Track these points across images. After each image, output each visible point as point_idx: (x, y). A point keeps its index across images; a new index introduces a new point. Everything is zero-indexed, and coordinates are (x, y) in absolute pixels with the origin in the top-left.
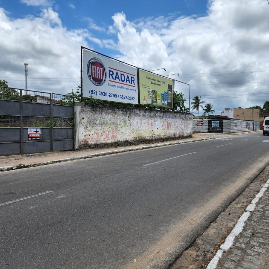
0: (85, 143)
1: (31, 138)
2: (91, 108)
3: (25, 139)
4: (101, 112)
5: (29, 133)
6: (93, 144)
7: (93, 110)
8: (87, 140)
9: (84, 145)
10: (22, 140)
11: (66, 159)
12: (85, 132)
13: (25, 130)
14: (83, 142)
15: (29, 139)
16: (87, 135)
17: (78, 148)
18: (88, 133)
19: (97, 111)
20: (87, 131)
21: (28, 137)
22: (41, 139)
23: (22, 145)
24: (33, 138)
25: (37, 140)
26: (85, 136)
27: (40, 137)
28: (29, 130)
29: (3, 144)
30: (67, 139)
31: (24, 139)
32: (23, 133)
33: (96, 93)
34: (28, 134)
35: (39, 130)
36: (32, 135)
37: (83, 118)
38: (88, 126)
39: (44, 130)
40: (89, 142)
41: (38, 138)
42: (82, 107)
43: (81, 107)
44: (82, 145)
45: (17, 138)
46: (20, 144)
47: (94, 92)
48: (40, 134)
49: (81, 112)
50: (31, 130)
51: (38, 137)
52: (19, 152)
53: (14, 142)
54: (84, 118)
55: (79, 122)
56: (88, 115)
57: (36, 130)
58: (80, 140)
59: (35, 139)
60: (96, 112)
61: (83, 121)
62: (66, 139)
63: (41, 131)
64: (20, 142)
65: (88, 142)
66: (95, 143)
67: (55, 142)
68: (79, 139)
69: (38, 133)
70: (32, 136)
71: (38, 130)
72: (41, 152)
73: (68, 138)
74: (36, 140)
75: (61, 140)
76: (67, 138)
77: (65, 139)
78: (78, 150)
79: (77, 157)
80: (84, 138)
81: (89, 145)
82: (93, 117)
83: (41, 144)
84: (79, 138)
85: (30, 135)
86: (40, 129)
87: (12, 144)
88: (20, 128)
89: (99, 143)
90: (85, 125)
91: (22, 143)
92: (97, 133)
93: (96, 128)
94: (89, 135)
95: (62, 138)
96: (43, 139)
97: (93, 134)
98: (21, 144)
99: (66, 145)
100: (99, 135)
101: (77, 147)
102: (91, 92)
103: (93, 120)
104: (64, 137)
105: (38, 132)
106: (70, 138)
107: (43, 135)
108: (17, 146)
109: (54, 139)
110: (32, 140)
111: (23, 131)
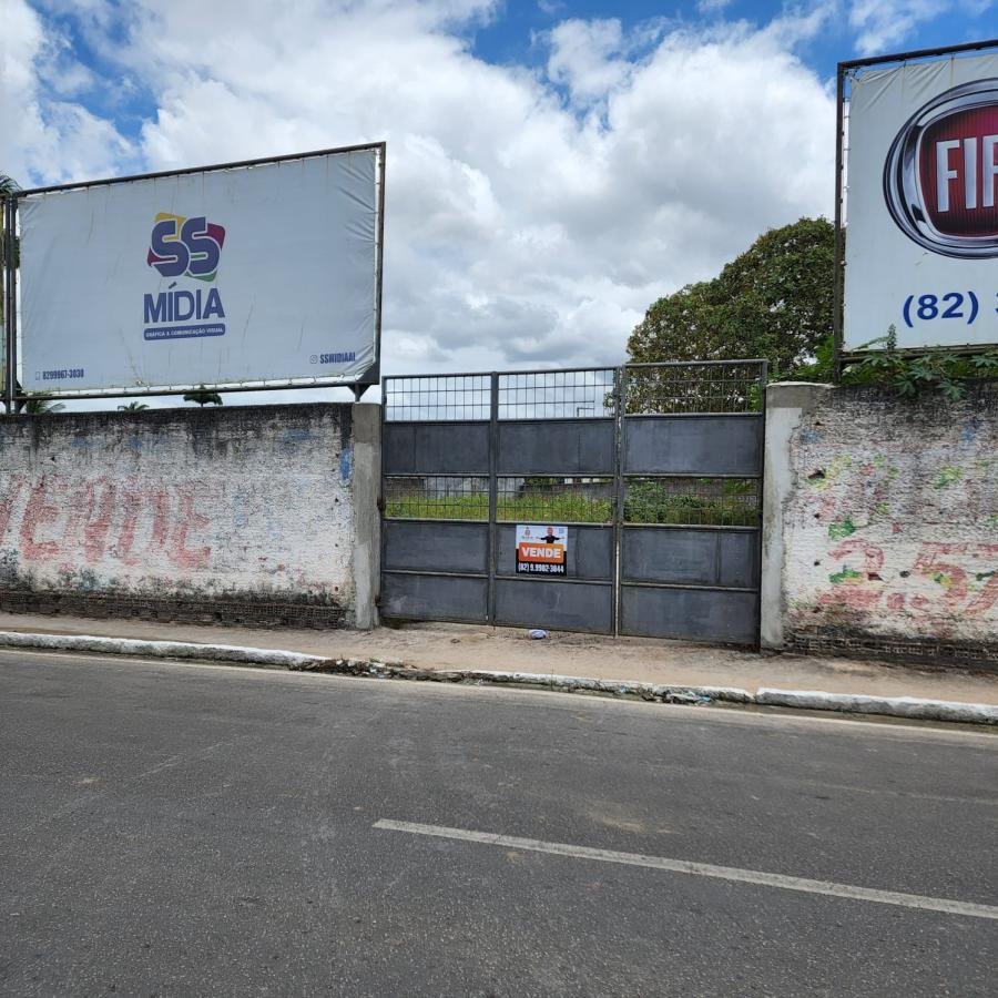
0: (838, 621)
1: (526, 565)
2: (889, 410)
3: (506, 565)
4: (985, 426)
5: (521, 545)
6: (913, 634)
7: (910, 420)
8: (855, 605)
9: (823, 630)
10: (492, 570)
11: (539, 676)
12: (838, 555)
13: (505, 532)
14: (817, 610)
15: (522, 567)
16: (856, 574)
17: (780, 641)
18: (857, 561)
19: (948, 422)
20: (849, 548)
21: (518, 562)
22: (567, 571)
23: (492, 588)
24: (535, 563)
25: (554, 574)
26: (834, 579)
27: (564, 564)
28: (520, 530)
29: (433, 580)
30: (714, 582)
31: (503, 567)
32: (498, 543)
33: (966, 308)
34: (518, 547)
35: (561, 534)
36: (532, 553)
37: (819, 474)
38: (861, 520)
39: (583, 531)
40: (875, 620)
41: (554, 569)
42: (809, 412)
43: (799, 411)
44: (808, 629)
45: (478, 560)
46: (485, 584)
47: (942, 307)
48: (565, 549)
49: (803, 439)
50: (528, 533)
51: (557, 564)
53: (466, 575)
54: (830, 471)
55: (782, 496)
56: (865, 453)
57: (550, 531)
58: (795, 597)
59: (542, 568)
60: (939, 431)
61: (816, 489)
62: (705, 583)
63: (569, 537)
64: (486, 578)
65: (861, 615)
66: (930, 630)
68: (784, 593)
70: (532, 555)
71: (556, 532)
72: (567, 626)
73: (723, 580)
74: (549, 573)
75: (673, 588)
76: (712, 578)
77: (696, 581)
78: (775, 653)
79: (607, 682)
80: (827, 587)
81: (867, 635)
82: (904, 463)
83: (570, 596)
84: (790, 587)
85: (526, 554)
86: (566, 529)
87: (459, 581)
88: (487, 524)
89: (964, 631)
90: (830, 514)
91: (492, 580)
92: (944, 567)
93: (928, 533)
94: (873, 576)
95: (681, 575)
96: (577, 575)
97: (904, 574)
98: (488, 585)
99: (706, 616)
100: (972, 580)
101: (775, 636)
102: (915, 307)
103: (902, 482)
104: (693, 576)
105: (556, 542)
106: (737, 583)
107: (577, 553)
108: (473, 591)
109: (632, 578)
110: (531, 572)
111: (498, 535)
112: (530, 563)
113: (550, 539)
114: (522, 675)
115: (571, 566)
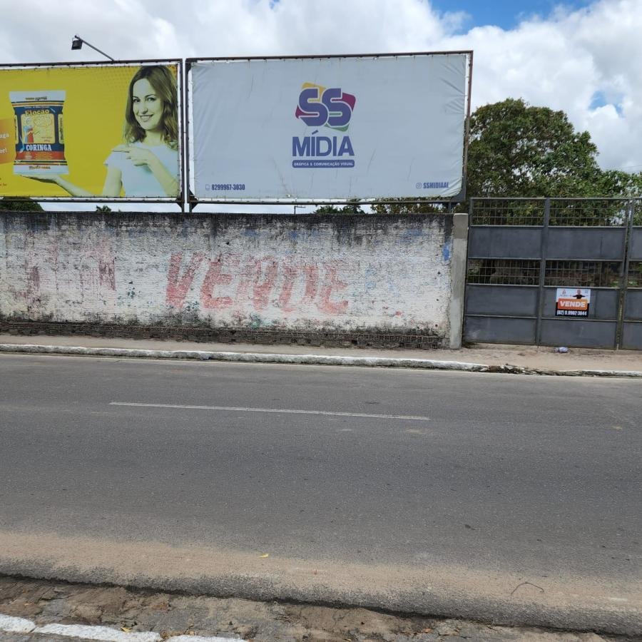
1: (562, 311)
3: (549, 311)
5: (560, 300)
10: (540, 314)
13: (548, 292)
15: (559, 312)
21: (557, 309)
22: (590, 314)
23: (539, 325)
24: (568, 310)
25: (579, 316)
27: (587, 310)
28: (560, 292)
29: (499, 320)
31: (546, 313)
32: (544, 298)
34: (557, 301)
35: (587, 294)
36: (567, 304)
39: (600, 292)
41: (580, 313)
45: (530, 309)
46: (534, 323)
48: (589, 302)
50: (564, 293)
51: (583, 311)
52: (531, 340)
53: (522, 317)
57: (579, 292)
59: (573, 313)
63: (591, 295)
64: (535, 318)
67: (632, 325)
69: (584, 301)
70: (566, 306)
71: (583, 292)
74: (577, 316)
83: (590, 329)
85: (562, 305)
86: (589, 291)
87: (517, 321)
88: (537, 288)
91: (540, 321)
96: (595, 316)
98: (537, 322)
105: (582, 298)
107: (596, 304)
108: (528, 327)
109: (629, 318)
110: (565, 315)
111: (544, 294)
112: (565, 310)
113: (579, 297)
114: (616, 372)
115: (592, 312)
